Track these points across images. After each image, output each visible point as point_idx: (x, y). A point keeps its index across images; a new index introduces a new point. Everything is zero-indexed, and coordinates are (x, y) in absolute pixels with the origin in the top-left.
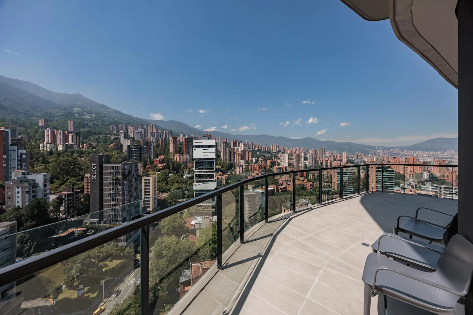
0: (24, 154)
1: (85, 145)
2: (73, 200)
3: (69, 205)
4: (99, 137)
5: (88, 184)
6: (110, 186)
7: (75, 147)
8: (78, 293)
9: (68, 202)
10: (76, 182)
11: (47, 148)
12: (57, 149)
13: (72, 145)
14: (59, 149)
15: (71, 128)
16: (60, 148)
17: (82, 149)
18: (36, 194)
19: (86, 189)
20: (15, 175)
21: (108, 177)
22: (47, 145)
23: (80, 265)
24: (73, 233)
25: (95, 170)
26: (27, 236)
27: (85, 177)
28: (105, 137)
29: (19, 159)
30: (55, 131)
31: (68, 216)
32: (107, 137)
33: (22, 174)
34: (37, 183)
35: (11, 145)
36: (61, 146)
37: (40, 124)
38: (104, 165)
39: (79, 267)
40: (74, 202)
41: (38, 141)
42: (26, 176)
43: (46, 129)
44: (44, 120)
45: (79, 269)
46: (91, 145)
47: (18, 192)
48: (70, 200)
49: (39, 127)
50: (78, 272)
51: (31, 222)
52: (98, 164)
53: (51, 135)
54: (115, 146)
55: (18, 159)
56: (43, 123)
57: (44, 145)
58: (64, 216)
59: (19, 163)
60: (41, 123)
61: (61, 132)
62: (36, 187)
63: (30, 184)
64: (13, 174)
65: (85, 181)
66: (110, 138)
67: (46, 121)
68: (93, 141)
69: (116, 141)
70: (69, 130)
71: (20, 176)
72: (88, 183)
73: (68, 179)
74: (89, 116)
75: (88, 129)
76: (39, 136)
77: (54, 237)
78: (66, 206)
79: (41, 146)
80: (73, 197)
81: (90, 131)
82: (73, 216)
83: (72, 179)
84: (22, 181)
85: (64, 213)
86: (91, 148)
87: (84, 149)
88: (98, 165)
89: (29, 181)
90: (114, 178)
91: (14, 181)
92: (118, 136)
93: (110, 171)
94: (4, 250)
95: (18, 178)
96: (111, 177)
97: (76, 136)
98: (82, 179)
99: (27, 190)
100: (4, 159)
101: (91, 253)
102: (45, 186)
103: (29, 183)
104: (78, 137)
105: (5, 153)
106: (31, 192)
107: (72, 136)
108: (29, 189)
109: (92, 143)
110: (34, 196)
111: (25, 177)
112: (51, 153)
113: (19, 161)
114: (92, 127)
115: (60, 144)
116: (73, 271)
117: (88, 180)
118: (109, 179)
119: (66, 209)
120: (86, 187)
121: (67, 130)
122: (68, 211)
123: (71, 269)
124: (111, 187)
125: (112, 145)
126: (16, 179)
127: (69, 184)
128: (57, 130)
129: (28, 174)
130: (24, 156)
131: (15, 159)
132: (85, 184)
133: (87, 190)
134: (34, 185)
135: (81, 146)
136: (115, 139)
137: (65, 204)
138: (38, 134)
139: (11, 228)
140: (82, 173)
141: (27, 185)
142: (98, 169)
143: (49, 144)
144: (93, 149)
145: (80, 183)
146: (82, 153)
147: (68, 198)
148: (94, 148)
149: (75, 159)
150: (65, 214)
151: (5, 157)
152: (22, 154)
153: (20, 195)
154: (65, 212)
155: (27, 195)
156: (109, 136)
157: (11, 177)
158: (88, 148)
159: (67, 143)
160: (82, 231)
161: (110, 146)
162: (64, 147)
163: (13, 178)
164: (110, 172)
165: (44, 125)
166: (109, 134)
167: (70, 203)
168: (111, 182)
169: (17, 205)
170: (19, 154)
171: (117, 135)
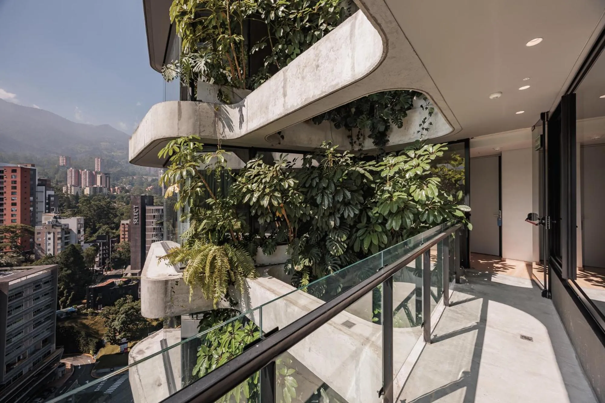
0: (52, 196)
1: (116, 188)
2: (109, 250)
3: (104, 255)
4: (133, 178)
5: (124, 233)
6: (154, 231)
7: (105, 191)
8: (121, 348)
9: (103, 252)
10: (110, 230)
11: (71, 191)
12: (83, 192)
13: (101, 188)
14: (85, 193)
15: (97, 167)
16: (87, 191)
17: (113, 192)
18: (68, 241)
19: (122, 238)
20: (46, 219)
21: (152, 220)
22: (71, 188)
23: (123, 316)
24: (113, 283)
25: (136, 212)
26: (62, 287)
27: (121, 225)
28: (140, 178)
29: (47, 201)
30: (80, 171)
31: (104, 268)
32: (143, 179)
33: (54, 218)
34: (70, 228)
35: (39, 185)
36: (88, 189)
37: (60, 162)
38: (148, 208)
39: (123, 318)
40: (109, 252)
41: (59, 183)
42: (59, 220)
43: (68, 168)
44: (66, 157)
45: (123, 320)
46: (123, 188)
47: (49, 239)
48: (105, 250)
49: (59, 166)
50: (122, 324)
51: (66, 271)
52: (139, 206)
53: (75, 176)
54: (153, 190)
55: (45, 201)
56: (65, 161)
57: (67, 188)
58: (98, 269)
59: (47, 206)
60: (62, 161)
61: (87, 172)
62: (69, 233)
63: (63, 229)
64: (43, 218)
65: (121, 228)
66: (147, 179)
67: (68, 159)
68: (125, 184)
69: (154, 183)
70: (96, 170)
71: (51, 220)
72: (124, 231)
73: (100, 228)
74: (120, 153)
75: (119, 169)
76: (60, 178)
77: (93, 287)
78: (101, 257)
79: (64, 189)
80: (109, 246)
81: (121, 171)
82: (109, 269)
83: (106, 226)
84: (54, 225)
85: (98, 265)
86: (123, 192)
87: (115, 193)
88: (140, 208)
89: (61, 226)
90: (159, 222)
91: (44, 226)
92: (157, 178)
93: (154, 214)
94: (45, 295)
95: (49, 222)
96: (154, 220)
97: (106, 177)
98: (117, 227)
99: (59, 236)
100: (31, 201)
101: (134, 304)
102: (79, 232)
103: (61, 228)
104: (108, 178)
105: (31, 195)
106: (63, 239)
107: (101, 177)
108: (62, 235)
109: (125, 186)
110: (67, 243)
111: (57, 221)
112: (76, 197)
113: (46, 204)
114: (123, 166)
115: (86, 186)
116: (116, 323)
117: (124, 228)
118: (153, 223)
119: (101, 261)
120: (122, 236)
121: (94, 170)
122: (103, 262)
123: (114, 320)
124: (155, 233)
125: (150, 188)
126: (47, 223)
127: (103, 232)
128: (83, 170)
129: (60, 218)
130: (52, 199)
131: (43, 202)
132: (121, 233)
133: (123, 240)
134: (67, 231)
135: (111, 189)
136: (153, 180)
137: (100, 255)
138: (59, 175)
139: (52, 271)
140: (116, 220)
141: (59, 230)
142: (140, 212)
143: (74, 186)
144: (126, 193)
145: (114, 231)
146: (114, 197)
147: (103, 248)
148: (127, 191)
149: (108, 203)
150: (100, 266)
151: (32, 198)
152: (50, 196)
153: (51, 241)
154: (100, 263)
155: (60, 241)
156: (146, 177)
157: (41, 222)
158: (121, 192)
159: (95, 186)
160: (123, 281)
161: (147, 190)
162: (92, 190)
163: (43, 222)
164: (154, 216)
165: (65, 164)
166: (146, 175)
167: (105, 254)
168: (155, 227)
169: (48, 253)
170: (47, 196)
171: (154, 176)
